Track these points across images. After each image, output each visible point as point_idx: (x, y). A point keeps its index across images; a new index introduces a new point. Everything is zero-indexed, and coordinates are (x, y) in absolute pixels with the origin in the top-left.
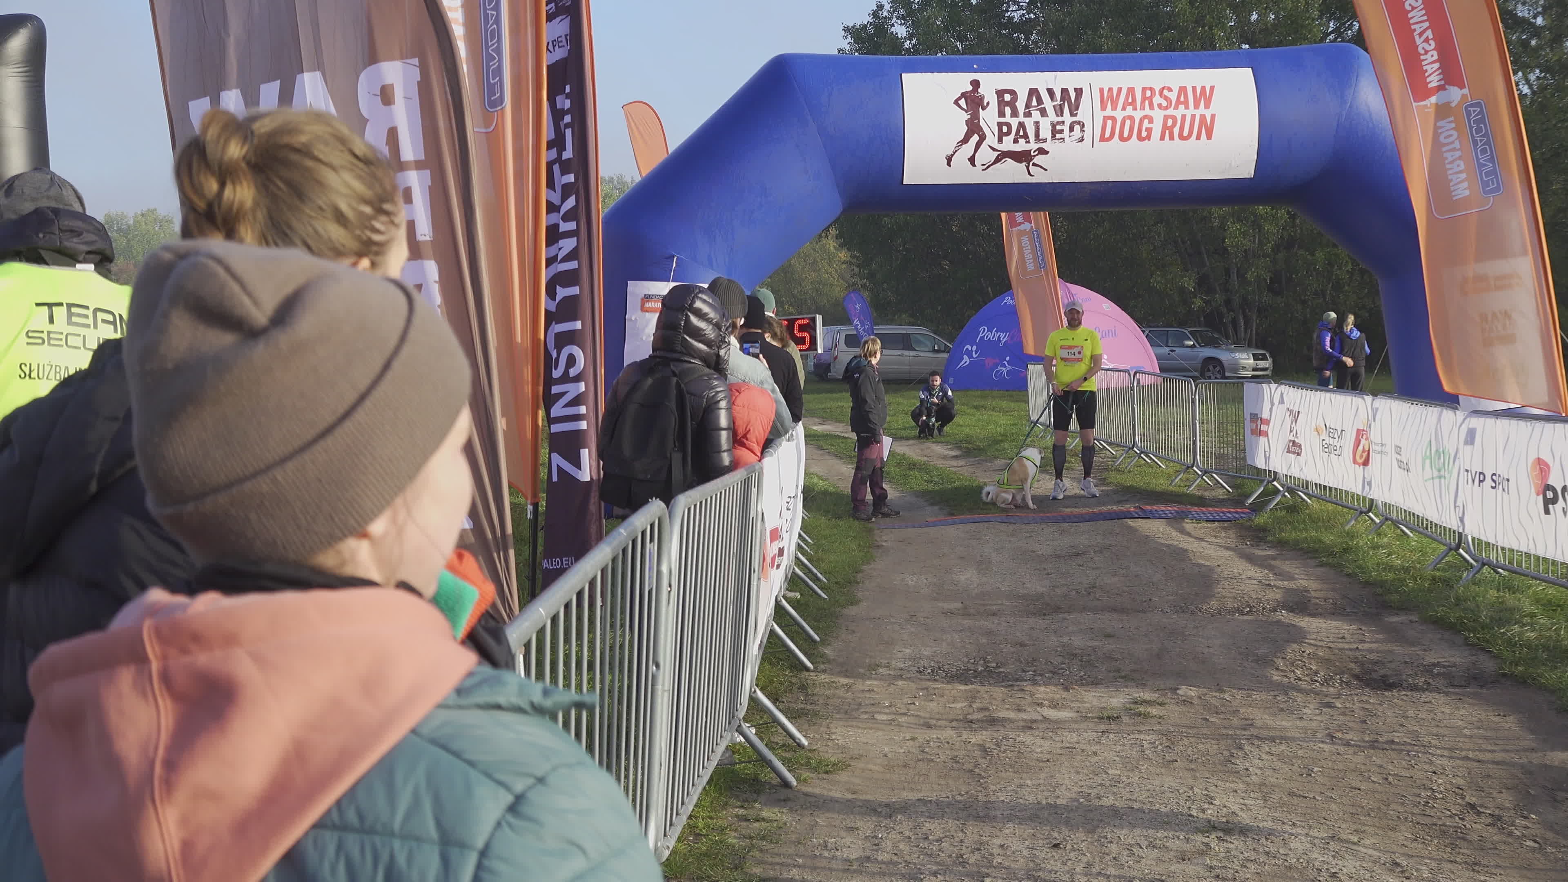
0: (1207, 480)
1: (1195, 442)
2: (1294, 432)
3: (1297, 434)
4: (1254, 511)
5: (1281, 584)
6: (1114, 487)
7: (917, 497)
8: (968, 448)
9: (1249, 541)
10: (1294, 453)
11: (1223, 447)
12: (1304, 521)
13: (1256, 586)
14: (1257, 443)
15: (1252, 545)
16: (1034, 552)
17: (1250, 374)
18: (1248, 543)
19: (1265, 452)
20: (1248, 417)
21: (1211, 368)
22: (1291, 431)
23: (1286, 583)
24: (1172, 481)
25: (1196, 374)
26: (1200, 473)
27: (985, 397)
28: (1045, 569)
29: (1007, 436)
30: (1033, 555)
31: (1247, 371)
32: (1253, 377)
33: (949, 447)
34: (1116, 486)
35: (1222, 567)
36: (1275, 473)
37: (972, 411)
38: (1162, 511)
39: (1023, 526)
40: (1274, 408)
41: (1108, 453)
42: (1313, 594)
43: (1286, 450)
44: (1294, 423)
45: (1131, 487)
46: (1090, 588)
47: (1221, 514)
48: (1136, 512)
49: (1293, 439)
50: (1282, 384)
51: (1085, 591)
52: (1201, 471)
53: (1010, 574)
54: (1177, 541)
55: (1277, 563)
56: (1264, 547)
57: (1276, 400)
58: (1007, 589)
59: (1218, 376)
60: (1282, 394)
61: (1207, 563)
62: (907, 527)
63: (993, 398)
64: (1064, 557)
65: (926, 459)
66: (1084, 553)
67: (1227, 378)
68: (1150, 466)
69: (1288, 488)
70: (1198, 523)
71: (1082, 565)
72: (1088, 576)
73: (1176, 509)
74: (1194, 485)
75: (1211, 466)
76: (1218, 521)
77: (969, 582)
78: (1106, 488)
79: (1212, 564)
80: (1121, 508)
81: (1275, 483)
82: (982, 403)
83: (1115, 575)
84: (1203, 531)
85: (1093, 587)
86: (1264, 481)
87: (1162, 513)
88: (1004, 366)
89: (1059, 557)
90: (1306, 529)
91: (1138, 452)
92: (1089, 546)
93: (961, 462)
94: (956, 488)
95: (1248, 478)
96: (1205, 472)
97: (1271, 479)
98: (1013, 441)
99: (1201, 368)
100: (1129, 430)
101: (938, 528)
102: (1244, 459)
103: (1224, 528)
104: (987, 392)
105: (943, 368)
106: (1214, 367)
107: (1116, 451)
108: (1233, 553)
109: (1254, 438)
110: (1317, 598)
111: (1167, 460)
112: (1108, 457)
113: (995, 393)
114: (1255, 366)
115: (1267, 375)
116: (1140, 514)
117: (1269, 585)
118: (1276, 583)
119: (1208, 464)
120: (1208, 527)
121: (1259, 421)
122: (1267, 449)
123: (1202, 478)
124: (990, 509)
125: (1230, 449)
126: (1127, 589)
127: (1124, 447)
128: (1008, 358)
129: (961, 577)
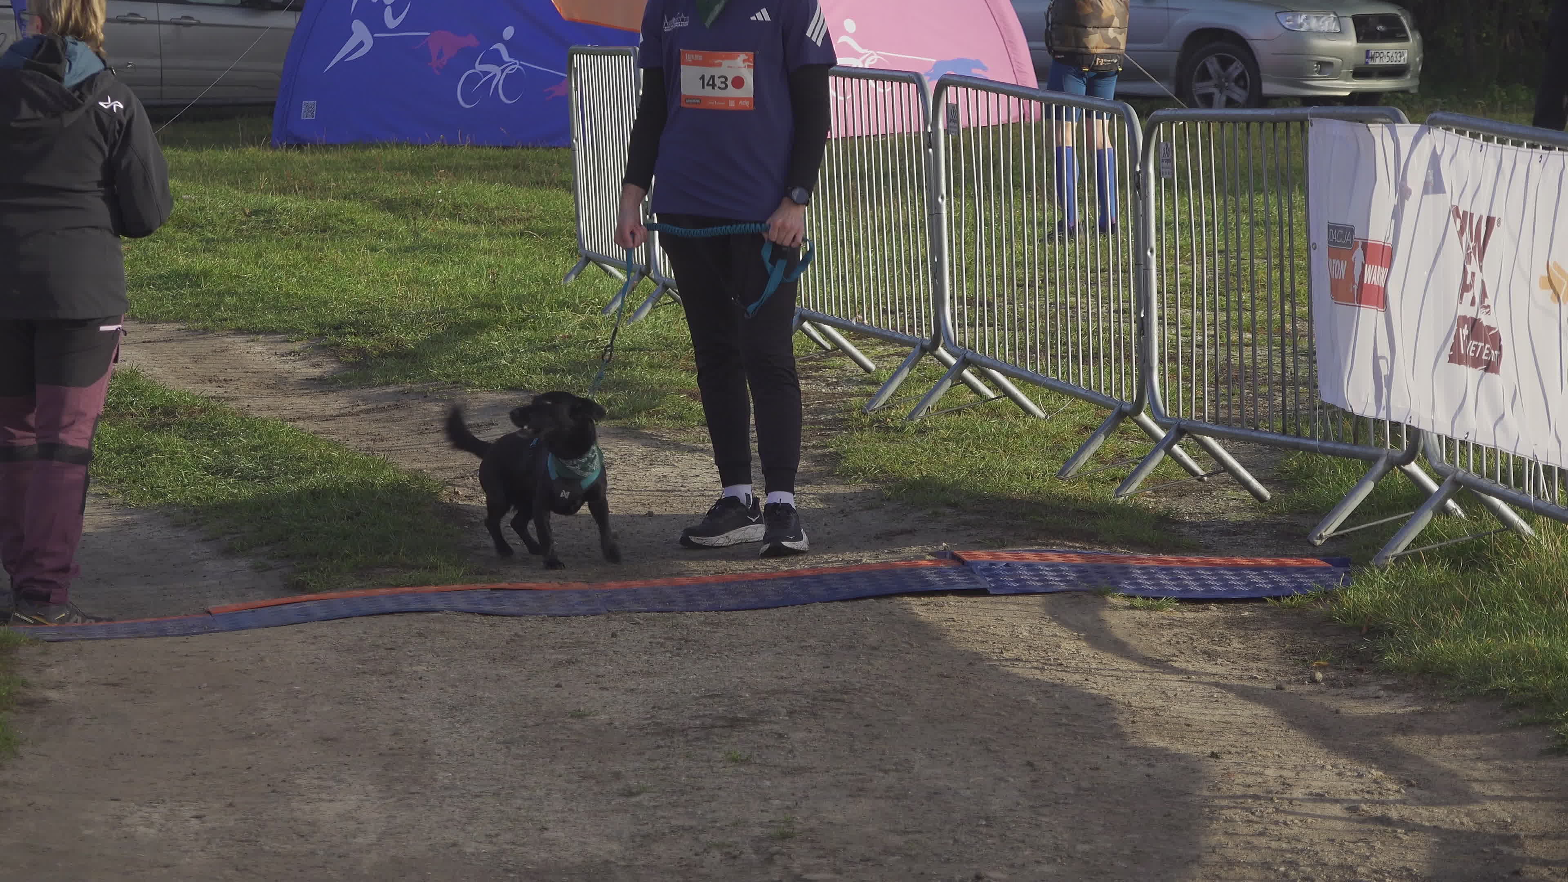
0: (1186, 457)
1: (1144, 327)
2: (1477, 290)
3: (1484, 295)
4: (1344, 563)
5: (1423, 814)
6: (869, 486)
7: (178, 525)
8: (360, 351)
9: (1320, 668)
10: (1476, 362)
11: (1241, 345)
12: (1508, 598)
13: (1340, 825)
14: (1351, 325)
15: (1332, 683)
16: (579, 715)
17: (1344, 86)
18: (1319, 676)
19: (1376, 359)
20: (1320, 238)
21: (1213, 65)
22: (1465, 288)
23: (1440, 812)
24: (1068, 462)
25: (1163, 88)
26: (1162, 434)
27: (421, 170)
28: (617, 776)
29: (499, 308)
30: (578, 726)
31: (1336, 75)
32: (1358, 99)
33: (297, 347)
34: (875, 481)
35: (1228, 760)
36: (1415, 434)
37: (381, 219)
38: (1029, 566)
39: (549, 626)
40: (1410, 206)
41: (850, 365)
42: (1534, 849)
43: (1447, 351)
44: (1474, 261)
45: (926, 484)
46: (772, 838)
47: (1229, 575)
48: (940, 573)
49: (1471, 312)
50: (1434, 123)
51: (757, 851)
52: (1163, 427)
53: (496, 794)
54: (1077, 670)
55: (1415, 743)
56: (1372, 688)
57: (1416, 179)
58: (486, 848)
59: (1239, 94)
60: (1435, 160)
61: (1180, 747)
62: (137, 634)
63: (457, 171)
64: (683, 731)
65: (211, 390)
66: (755, 718)
67: (1265, 101)
68: (994, 412)
69: (1456, 483)
70: (1150, 608)
71: (746, 762)
72: (767, 800)
73: (1078, 560)
74: (1143, 476)
75: (1201, 409)
76: (1220, 601)
77: (352, 826)
78: (840, 489)
79: (1192, 750)
80: (892, 559)
81: (1413, 467)
82: (417, 189)
83: (859, 792)
84: (1167, 634)
85: (784, 837)
86: (1374, 459)
87: (1025, 574)
88: (497, 60)
89: (669, 732)
90: (1517, 630)
91: (953, 361)
92: (774, 692)
93: (335, 403)
94: (315, 494)
95: (1325, 452)
96: (1179, 431)
97: (1398, 453)
98: (521, 324)
99: (1181, 64)
100: (923, 287)
101: (245, 635)
102: (1312, 383)
103: (1242, 624)
104: (434, 150)
105: (280, 66)
106: (1225, 63)
107: (879, 358)
108: (1266, 712)
109: (1342, 310)
110: (1545, 863)
111: (1052, 388)
112: (849, 381)
113: (463, 153)
114: (1361, 59)
115: (1404, 92)
116: (954, 576)
117: (1384, 820)
118: (1407, 812)
119: (1188, 401)
120: (1184, 623)
121: (1359, 253)
122: (1384, 350)
123: (1169, 451)
124: (433, 568)
125: (1262, 352)
126: (896, 840)
127: (903, 343)
128: (509, 33)
129: (324, 806)
